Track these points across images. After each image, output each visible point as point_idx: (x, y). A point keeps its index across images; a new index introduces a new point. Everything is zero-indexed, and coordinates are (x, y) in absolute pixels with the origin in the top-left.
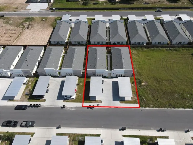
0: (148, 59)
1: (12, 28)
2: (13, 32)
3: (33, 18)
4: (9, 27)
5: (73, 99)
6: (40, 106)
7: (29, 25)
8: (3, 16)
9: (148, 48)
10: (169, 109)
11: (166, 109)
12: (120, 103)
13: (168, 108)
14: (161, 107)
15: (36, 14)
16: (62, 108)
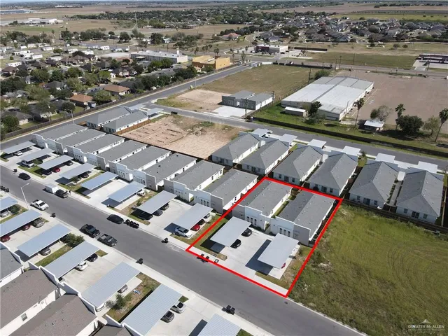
0: (369, 233)
1: (178, 129)
2: (175, 134)
3: (213, 124)
4: (174, 127)
5: (186, 236)
6: (137, 227)
7: (201, 130)
8: (176, 113)
9: (382, 216)
10: (347, 327)
11: (340, 323)
12: (256, 274)
13: (344, 324)
14: (332, 316)
15: (221, 120)
16: (163, 242)
